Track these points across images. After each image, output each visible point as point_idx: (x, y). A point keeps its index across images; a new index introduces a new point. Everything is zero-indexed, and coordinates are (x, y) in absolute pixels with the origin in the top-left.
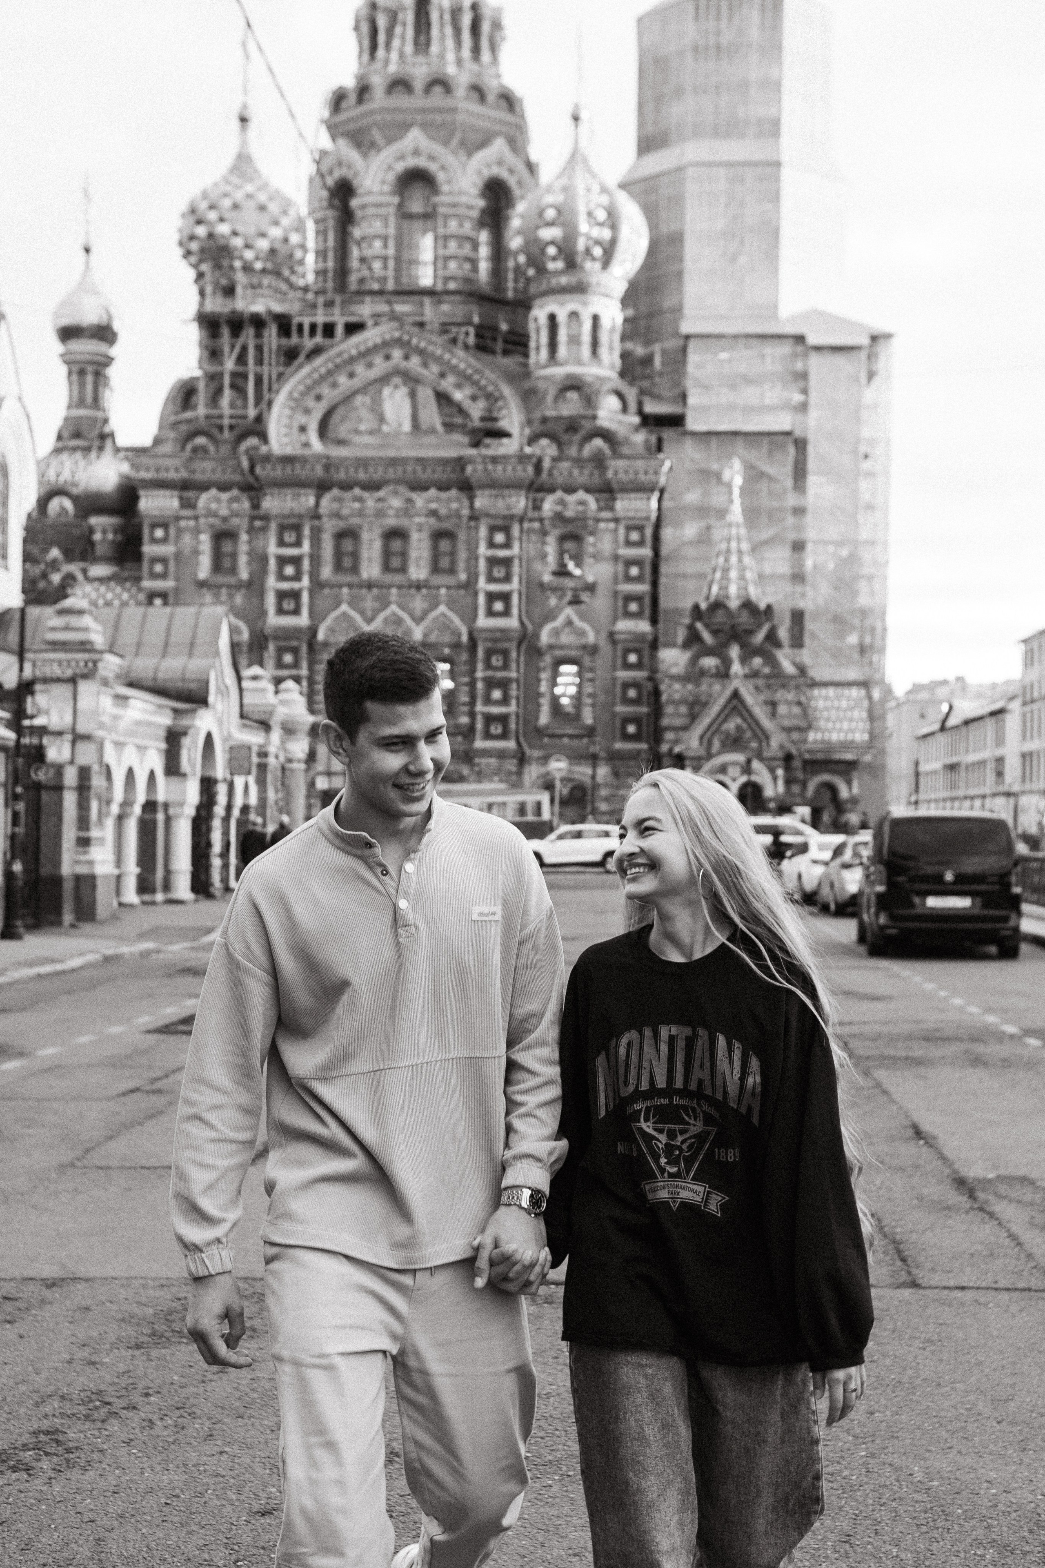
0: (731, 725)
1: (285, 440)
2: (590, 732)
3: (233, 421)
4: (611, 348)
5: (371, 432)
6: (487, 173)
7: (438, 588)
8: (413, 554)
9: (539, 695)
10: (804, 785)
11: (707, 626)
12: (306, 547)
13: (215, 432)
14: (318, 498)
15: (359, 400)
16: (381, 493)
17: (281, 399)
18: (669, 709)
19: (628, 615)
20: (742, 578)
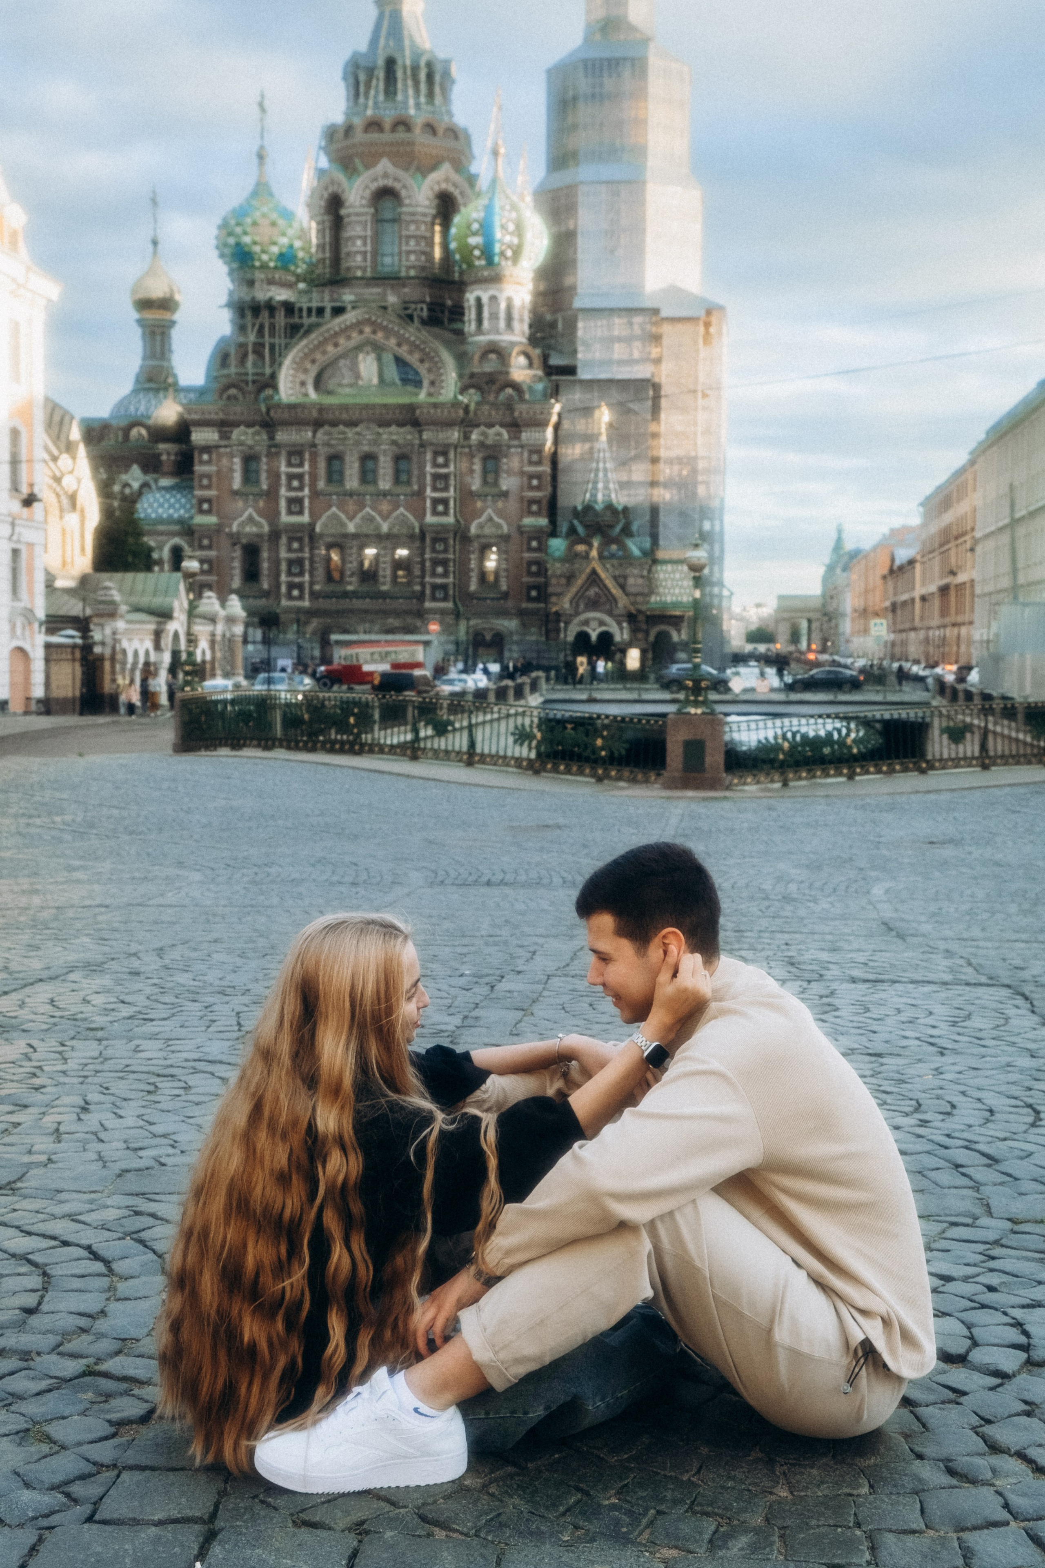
0: (592, 592)
1: (291, 392)
2: (505, 596)
3: (255, 378)
4: (521, 320)
5: (351, 385)
6: (437, 188)
7: (398, 495)
8: (381, 471)
9: (471, 570)
10: (647, 633)
11: (581, 522)
12: (307, 467)
13: (243, 385)
14: (315, 433)
15: (342, 362)
16: (358, 429)
17: (288, 362)
18: (554, 581)
19: (531, 513)
20: (606, 488)
